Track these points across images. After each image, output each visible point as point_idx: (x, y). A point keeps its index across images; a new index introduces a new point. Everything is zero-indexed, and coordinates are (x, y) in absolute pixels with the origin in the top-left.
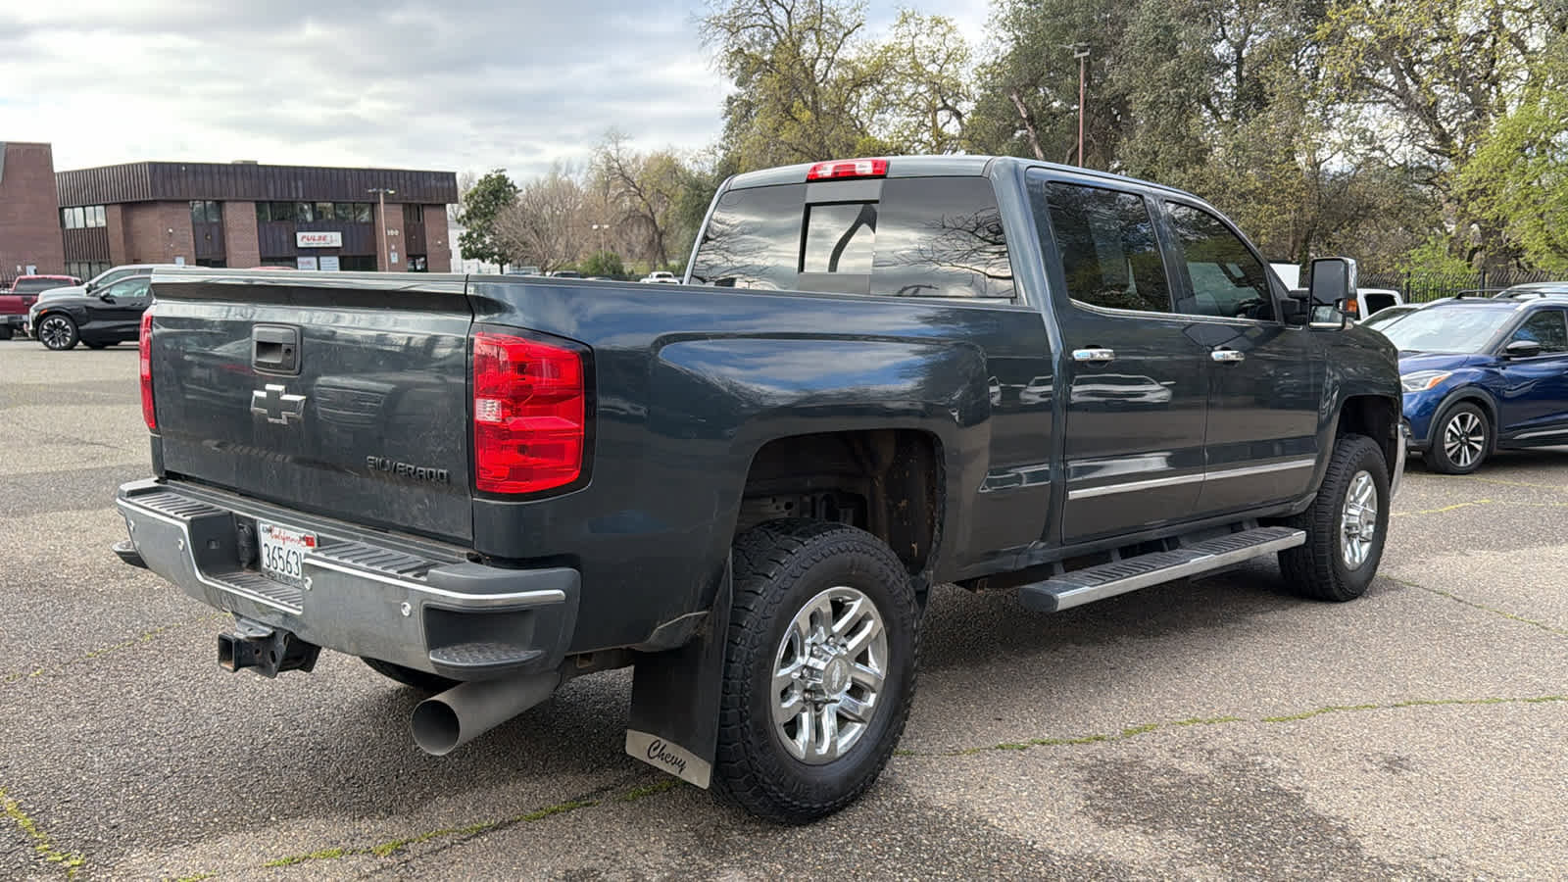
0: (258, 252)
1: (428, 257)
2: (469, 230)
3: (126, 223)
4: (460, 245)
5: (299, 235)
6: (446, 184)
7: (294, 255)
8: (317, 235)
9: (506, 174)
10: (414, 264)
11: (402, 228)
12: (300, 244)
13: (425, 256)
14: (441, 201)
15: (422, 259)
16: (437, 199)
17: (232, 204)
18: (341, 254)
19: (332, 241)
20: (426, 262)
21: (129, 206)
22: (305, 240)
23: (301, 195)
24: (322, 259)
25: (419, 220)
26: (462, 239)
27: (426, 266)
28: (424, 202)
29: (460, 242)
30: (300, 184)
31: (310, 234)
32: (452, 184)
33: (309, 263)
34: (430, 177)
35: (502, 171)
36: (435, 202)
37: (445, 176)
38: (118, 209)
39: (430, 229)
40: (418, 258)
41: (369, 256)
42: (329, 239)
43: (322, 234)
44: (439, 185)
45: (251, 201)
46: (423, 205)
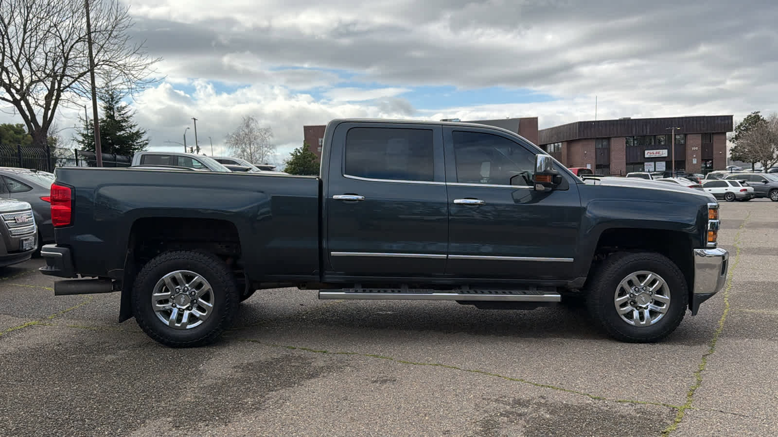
0: (625, 161)
1: (714, 161)
2: (736, 145)
3: (569, 150)
4: (731, 154)
5: (646, 152)
6: (727, 122)
7: (643, 161)
8: (655, 151)
9: (760, 114)
10: (706, 164)
11: (700, 146)
12: (646, 156)
13: (712, 160)
14: (723, 131)
15: (710, 161)
16: (721, 130)
17: (614, 139)
18: (667, 160)
19: (662, 154)
20: (712, 163)
21: (570, 142)
22: (649, 154)
23: (648, 133)
24: (657, 163)
25: (710, 141)
26: (732, 150)
27: (712, 165)
28: (713, 132)
29: (731, 152)
30: (648, 128)
31: (651, 151)
32: (730, 121)
33: (650, 165)
34: (718, 118)
35: (757, 113)
36: (720, 132)
37: (726, 118)
38: (565, 144)
39: (715, 146)
40: (708, 161)
41: (682, 161)
42: (661, 153)
43: (658, 151)
44: (723, 122)
45: (623, 137)
46: (713, 133)
